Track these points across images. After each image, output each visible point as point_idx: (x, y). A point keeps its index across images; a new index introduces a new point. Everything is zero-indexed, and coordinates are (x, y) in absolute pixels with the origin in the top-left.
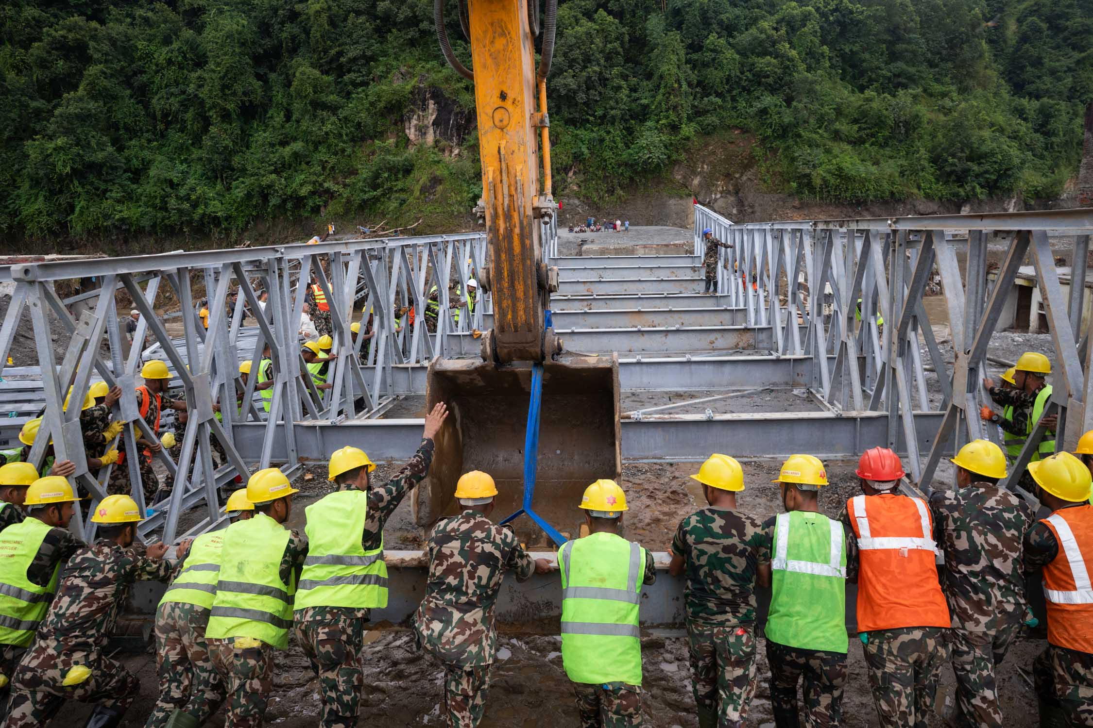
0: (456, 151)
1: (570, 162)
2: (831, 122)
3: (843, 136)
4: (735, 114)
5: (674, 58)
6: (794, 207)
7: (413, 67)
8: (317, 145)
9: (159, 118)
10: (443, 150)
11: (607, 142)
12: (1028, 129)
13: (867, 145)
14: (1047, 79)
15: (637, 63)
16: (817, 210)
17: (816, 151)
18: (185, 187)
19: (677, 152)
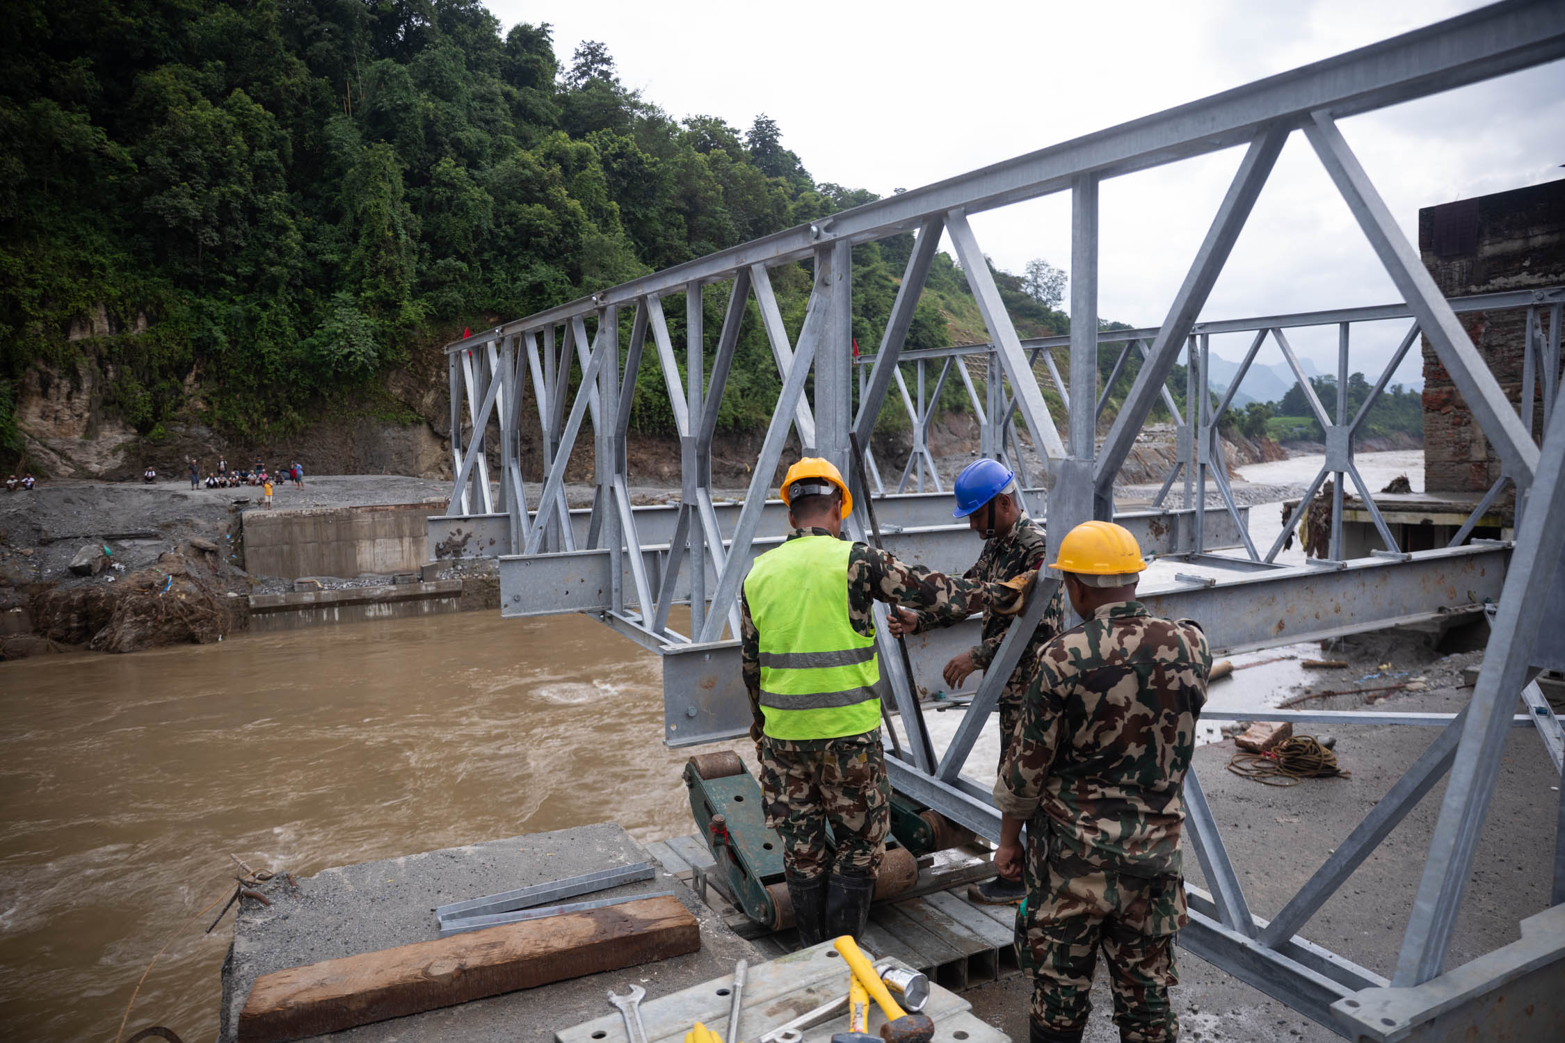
1: (188, 357)
4: (489, 291)
5: (386, 188)
11: (263, 324)
15: (309, 194)
19: (394, 348)
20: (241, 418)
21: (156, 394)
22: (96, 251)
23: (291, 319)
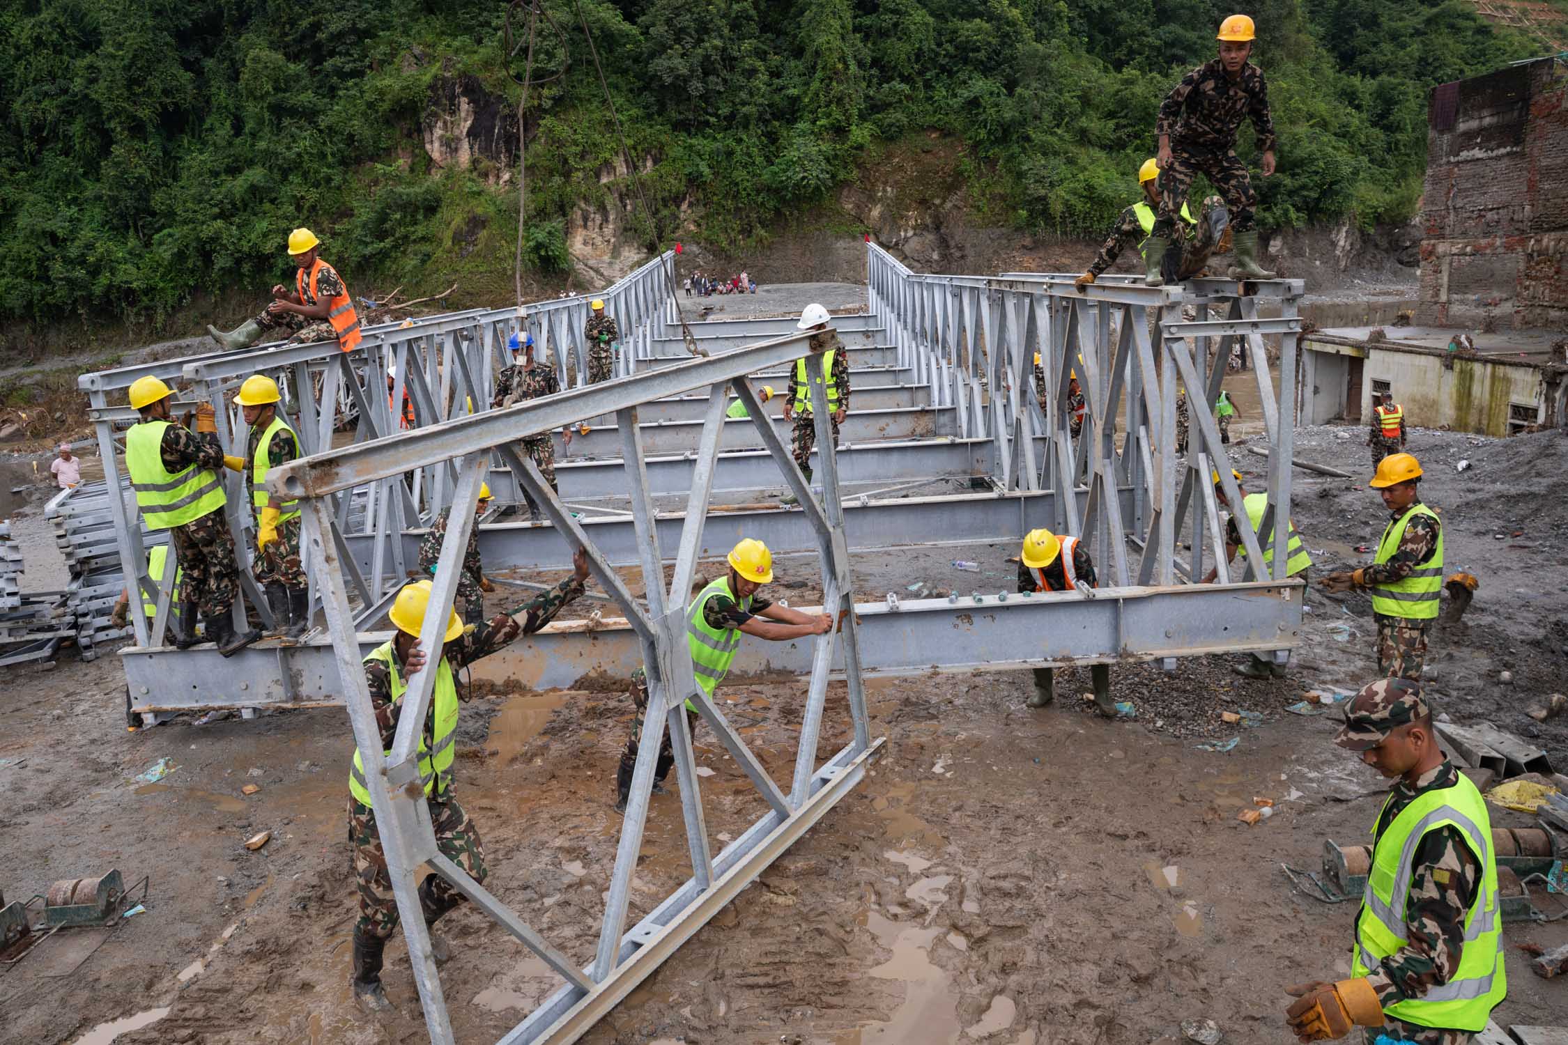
0: (506, 176)
1: (683, 189)
2: (1075, 116)
3: (1093, 138)
4: (929, 107)
5: (836, 24)
6: (1024, 247)
7: (433, 46)
8: (285, 173)
9: (26, 133)
10: (485, 175)
11: (738, 156)
12: (1362, 122)
13: (1129, 151)
14: (1387, 47)
15: (780, 33)
16: (1058, 250)
17: (1053, 161)
18: (77, 243)
19: (845, 168)
20: (722, 237)
21: (660, 221)
22: (617, 110)
23: (760, 150)
